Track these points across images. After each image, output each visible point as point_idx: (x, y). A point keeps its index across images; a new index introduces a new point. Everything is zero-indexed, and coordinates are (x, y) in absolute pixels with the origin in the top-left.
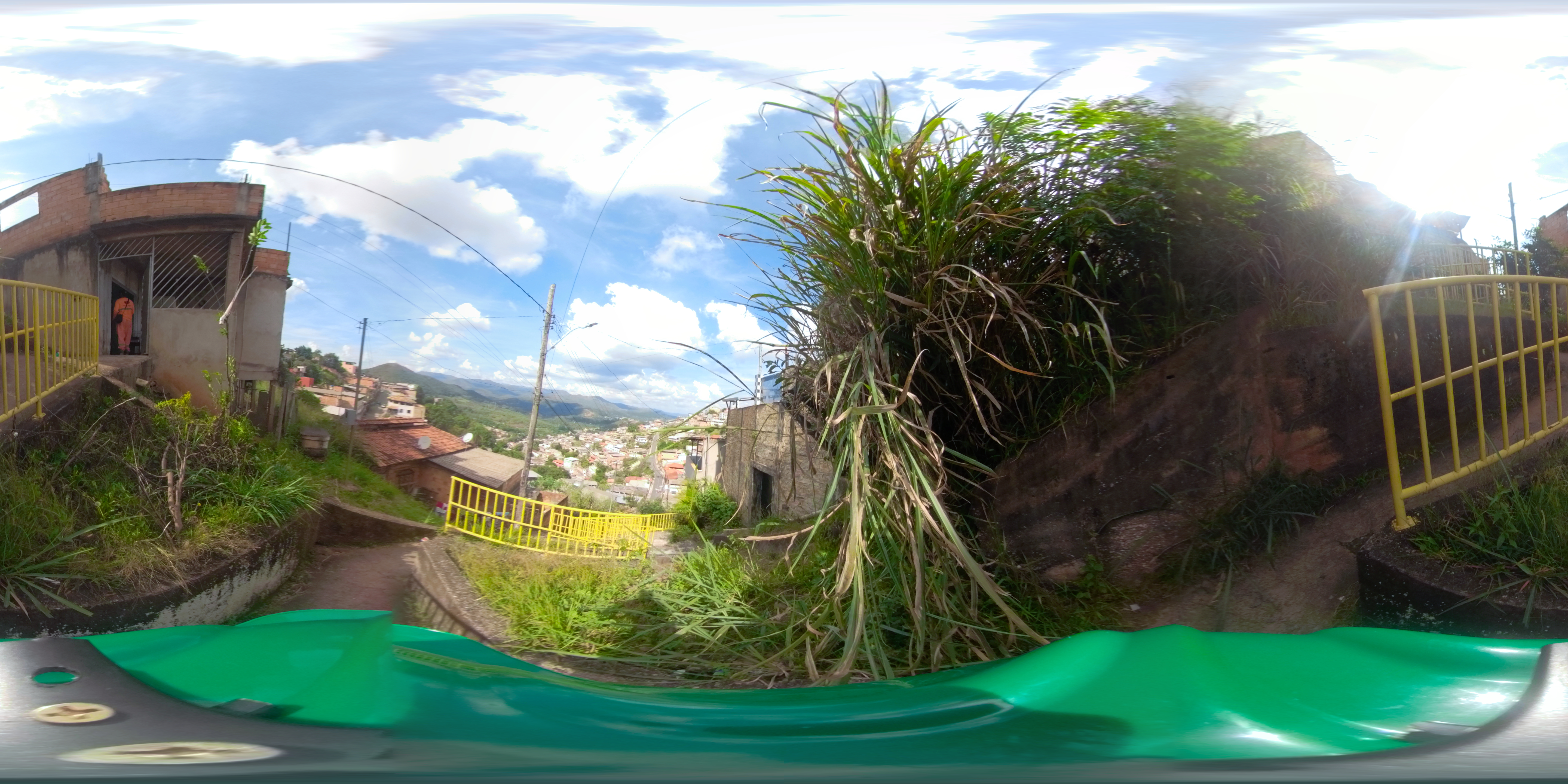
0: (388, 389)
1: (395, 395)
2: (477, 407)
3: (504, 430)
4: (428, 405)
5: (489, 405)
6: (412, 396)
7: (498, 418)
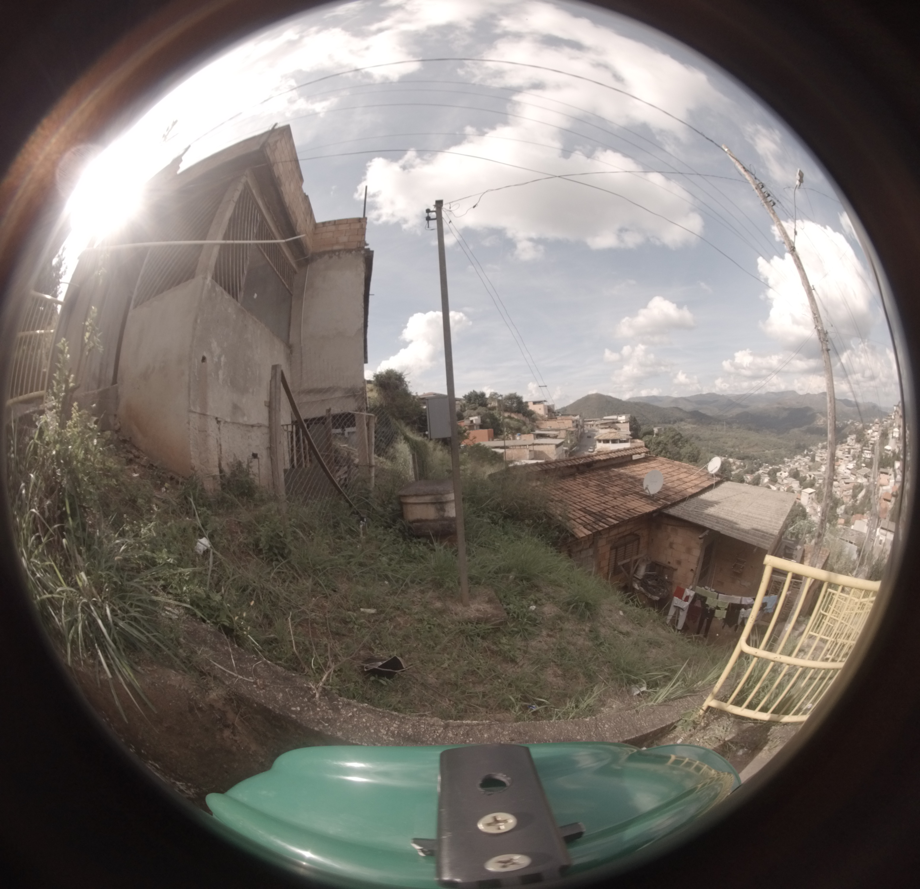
0: (594, 428)
1: (603, 433)
2: (705, 432)
3: (739, 458)
4: (647, 438)
5: (718, 427)
6: (625, 430)
7: (730, 444)
